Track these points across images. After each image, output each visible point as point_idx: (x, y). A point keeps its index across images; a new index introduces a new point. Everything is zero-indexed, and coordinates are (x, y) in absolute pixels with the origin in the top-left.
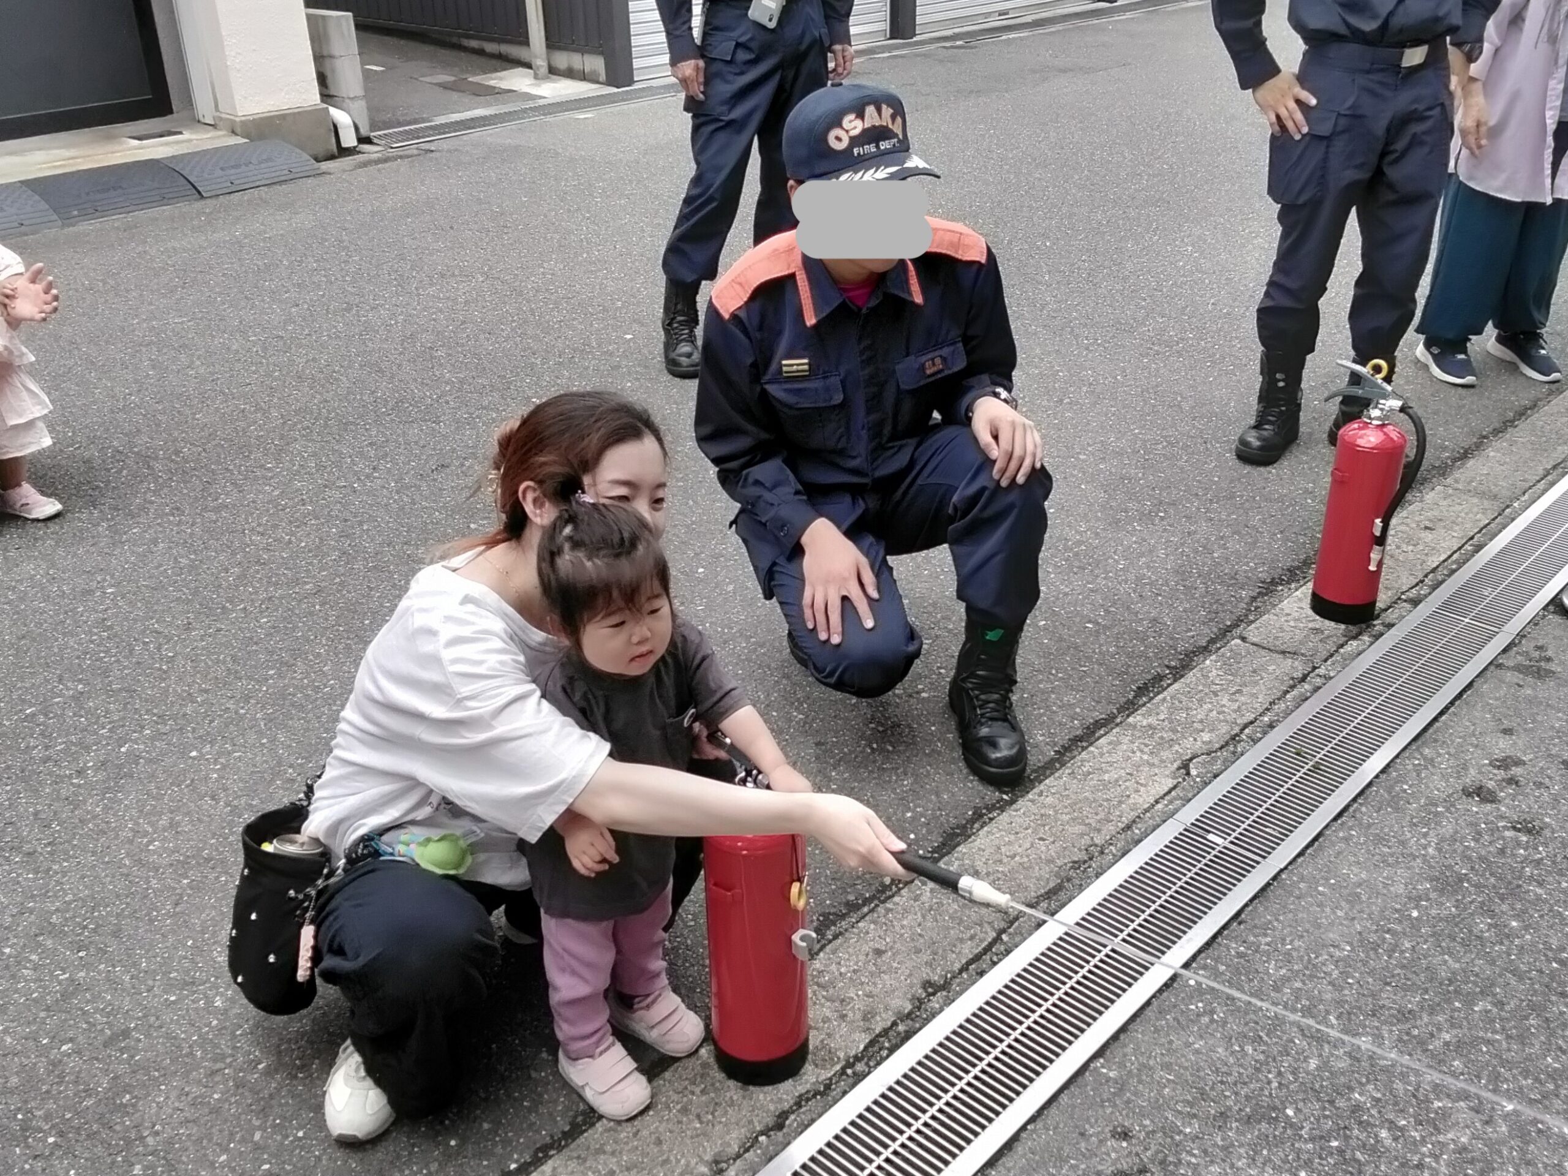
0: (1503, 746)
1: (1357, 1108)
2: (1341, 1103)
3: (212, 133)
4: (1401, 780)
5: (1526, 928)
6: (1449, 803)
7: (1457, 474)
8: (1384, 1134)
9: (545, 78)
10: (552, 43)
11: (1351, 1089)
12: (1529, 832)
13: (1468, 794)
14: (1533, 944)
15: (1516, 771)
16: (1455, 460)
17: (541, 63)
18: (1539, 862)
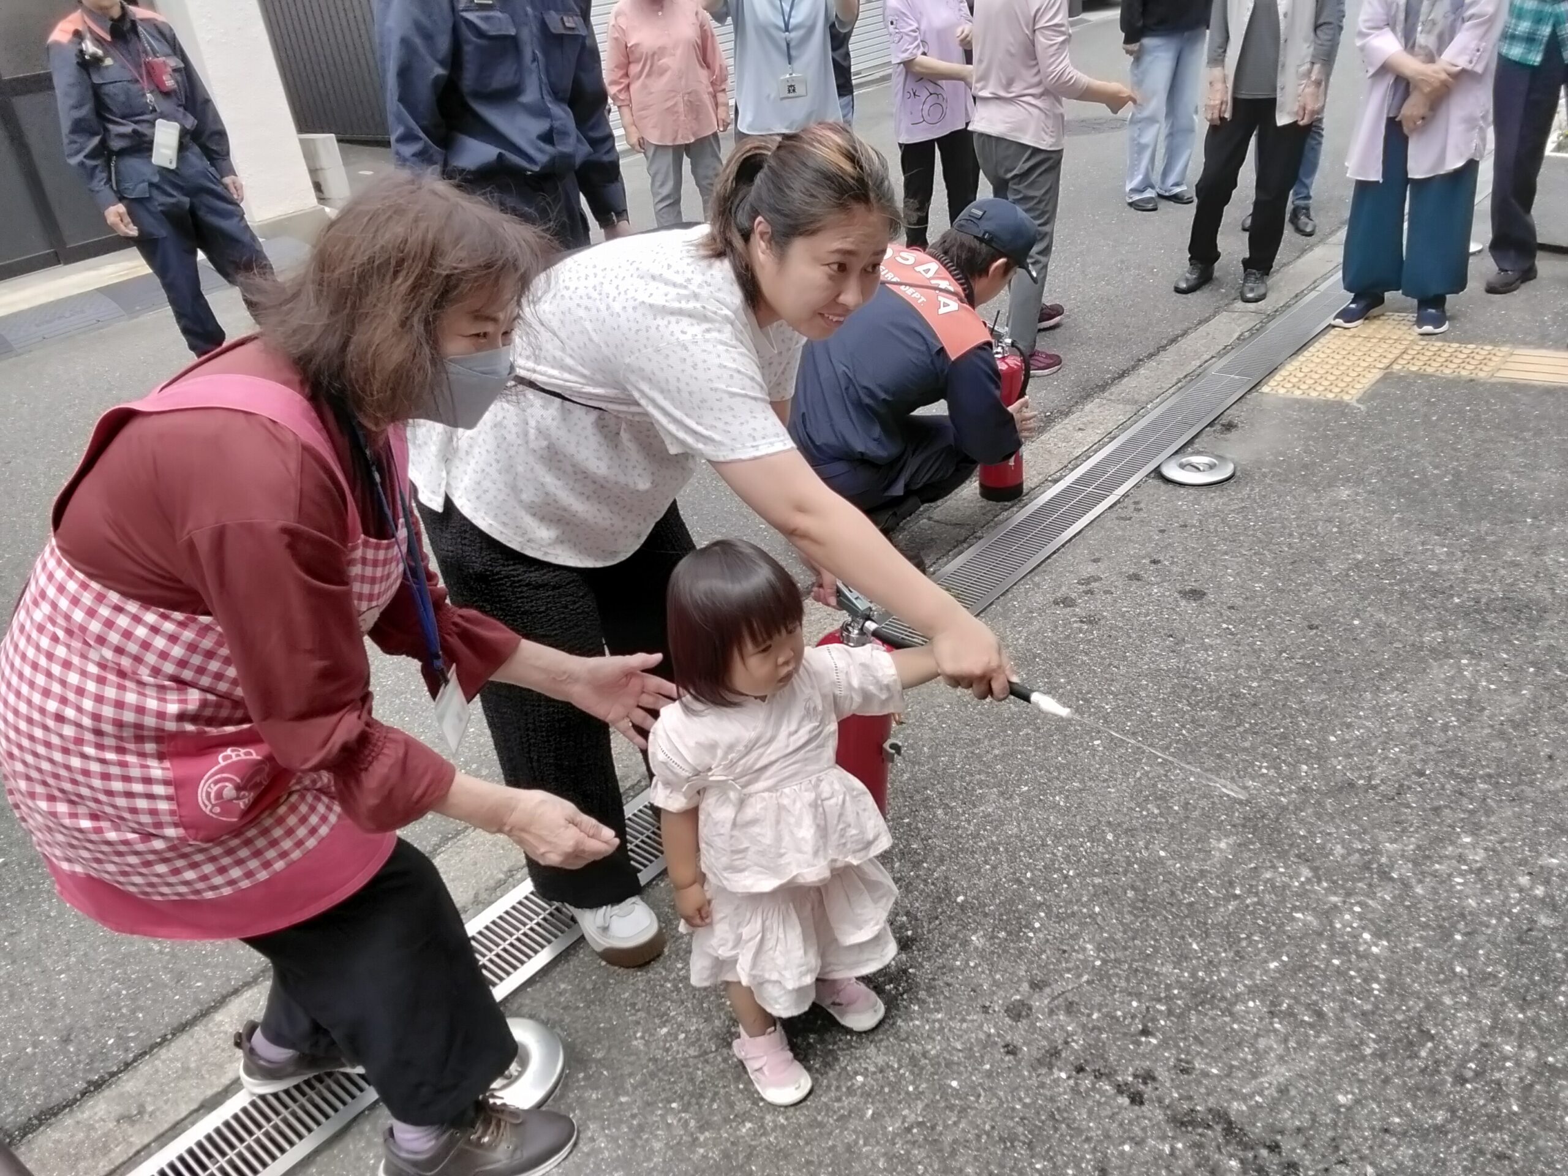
0: (1090, 569)
1: (928, 798)
2: (918, 797)
4: (1015, 598)
5: (1069, 683)
6: (1042, 611)
7: (1113, 389)
8: (939, 812)
11: (926, 788)
12: (1090, 622)
13: (1056, 603)
14: (1071, 691)
15: (1094, 585)
16: (1114, 379)
18: (1090, 641)
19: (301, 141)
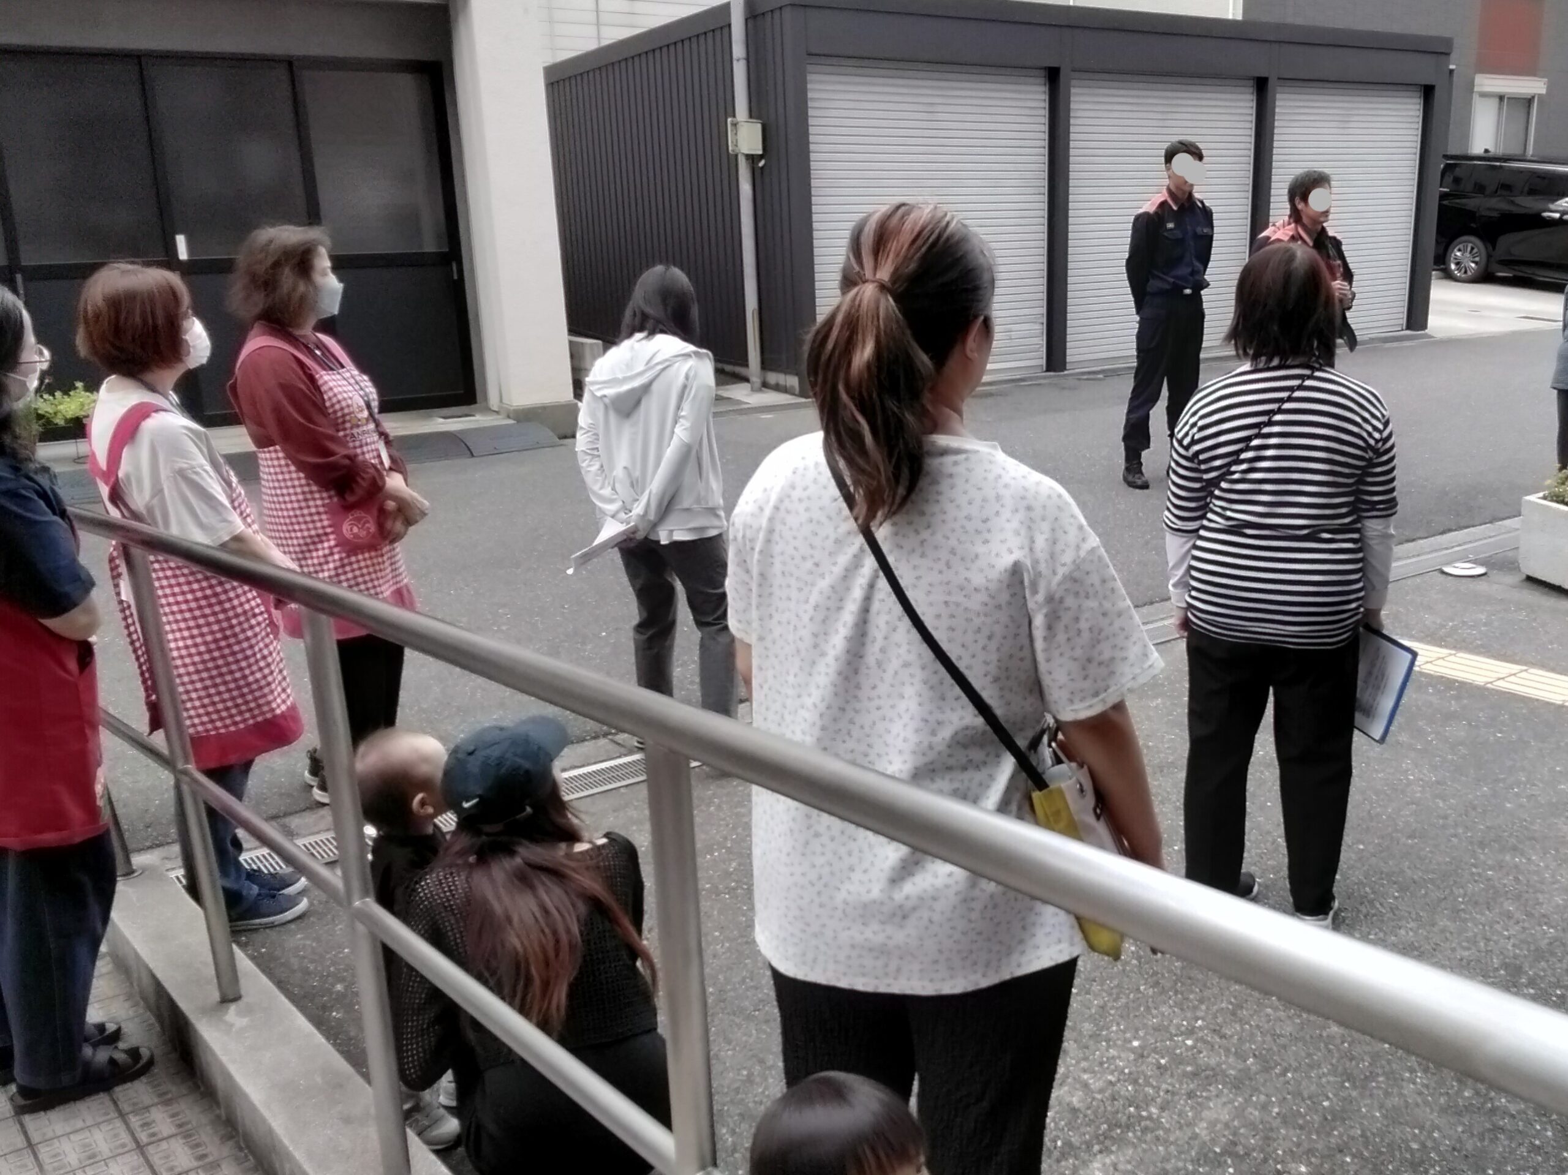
3: (496, 416)
9: (759, 390)
10: (765, 365)
17: (756, 379)
19: (571, 343)
